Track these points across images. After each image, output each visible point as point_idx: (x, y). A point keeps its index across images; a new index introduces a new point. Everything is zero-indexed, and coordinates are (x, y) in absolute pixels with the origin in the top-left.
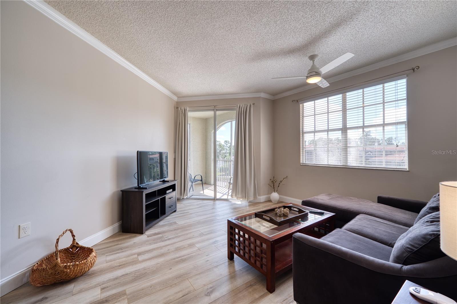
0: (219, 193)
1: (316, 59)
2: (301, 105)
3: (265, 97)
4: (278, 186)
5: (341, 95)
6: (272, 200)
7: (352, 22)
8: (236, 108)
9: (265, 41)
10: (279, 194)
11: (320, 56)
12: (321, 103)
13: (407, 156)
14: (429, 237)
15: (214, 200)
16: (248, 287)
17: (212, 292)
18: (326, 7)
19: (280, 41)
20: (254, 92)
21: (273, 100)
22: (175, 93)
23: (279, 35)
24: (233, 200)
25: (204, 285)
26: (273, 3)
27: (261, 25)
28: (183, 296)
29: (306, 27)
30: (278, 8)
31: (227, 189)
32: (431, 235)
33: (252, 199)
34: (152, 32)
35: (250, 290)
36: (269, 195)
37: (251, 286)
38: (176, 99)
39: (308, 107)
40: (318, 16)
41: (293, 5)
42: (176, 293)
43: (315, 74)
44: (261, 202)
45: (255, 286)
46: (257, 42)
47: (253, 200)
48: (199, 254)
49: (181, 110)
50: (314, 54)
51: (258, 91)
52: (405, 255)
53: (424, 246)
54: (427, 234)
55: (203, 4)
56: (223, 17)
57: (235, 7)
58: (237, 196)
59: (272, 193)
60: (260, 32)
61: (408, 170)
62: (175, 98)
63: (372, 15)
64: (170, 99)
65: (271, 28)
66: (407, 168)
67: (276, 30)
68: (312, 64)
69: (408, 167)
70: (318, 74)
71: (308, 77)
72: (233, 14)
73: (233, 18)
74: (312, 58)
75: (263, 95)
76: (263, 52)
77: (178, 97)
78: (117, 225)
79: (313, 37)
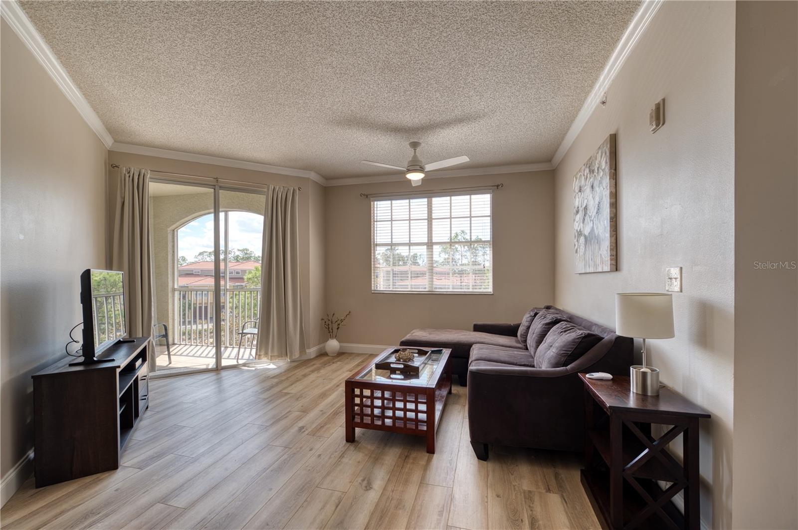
0: (203, 357)
1: (418, 148)
2: (372, 203)
3: (314, 179)
4: (338, 329)
5: (426, 200)
6: (328, 353)
7: (473, 123)
8: (266, 190)
9: (376, 106)
10: (339, 342)
11: (423, 145)
12: (400, 206)
13: (492, 278)
14: (578, 340)
15: (217, 370)
16: (405, 459)
17: (370, 483)
18: (463, 100)
19: (393, 114)
20: (300, 169)
21: (325, 186)
22: (112, 130)
23: (398, 106)
24: (257, 364)
25: (350, 482)
26: (419, 71)
27: (387, 86)
28: (337, 507)
29: (432, 111)
30: (420, 79)
31: (210, 348)
32: (578, 338)
33: (297, 355)
34: (187, 11)
35: (411, 461)
36: (322, 345)
37: (407, 457)
38: (111, 145)
39: (381, 208)
40: (451, 105)
41: (436, 83)
42: (321, 509)
43: (419, 169)
44: (312, 358)
45: (412, 455)
46: (364, 104)
47: (297, 358)
48: (295, 453)
49: (129, 173)
50: (418, 141)
51: (307, 168)
52: (562, 360)
53: (576, 348)
54: (575, 339)
55: (333, 26)
56: (346, 55)
57: (373, 52)
58: (270, 354)
59: (328, 340)
60: (379, 94)
61: (492, 293)
62: (109, 141)
63: (491, 124)
64: (98, 140)
65: (396, 95)
66: (492, 291)
67: (399, 100)
68: (414, 154)
69: (492, 289)
70: (421, 169)
71: (409, 171)
72: (363, 59)
73: (359, 62)
74: (415, 145)
75: (313, 176)
76: (362, 119)
77: (115, 141)
78: (14, 473)
79: (432, 123)
